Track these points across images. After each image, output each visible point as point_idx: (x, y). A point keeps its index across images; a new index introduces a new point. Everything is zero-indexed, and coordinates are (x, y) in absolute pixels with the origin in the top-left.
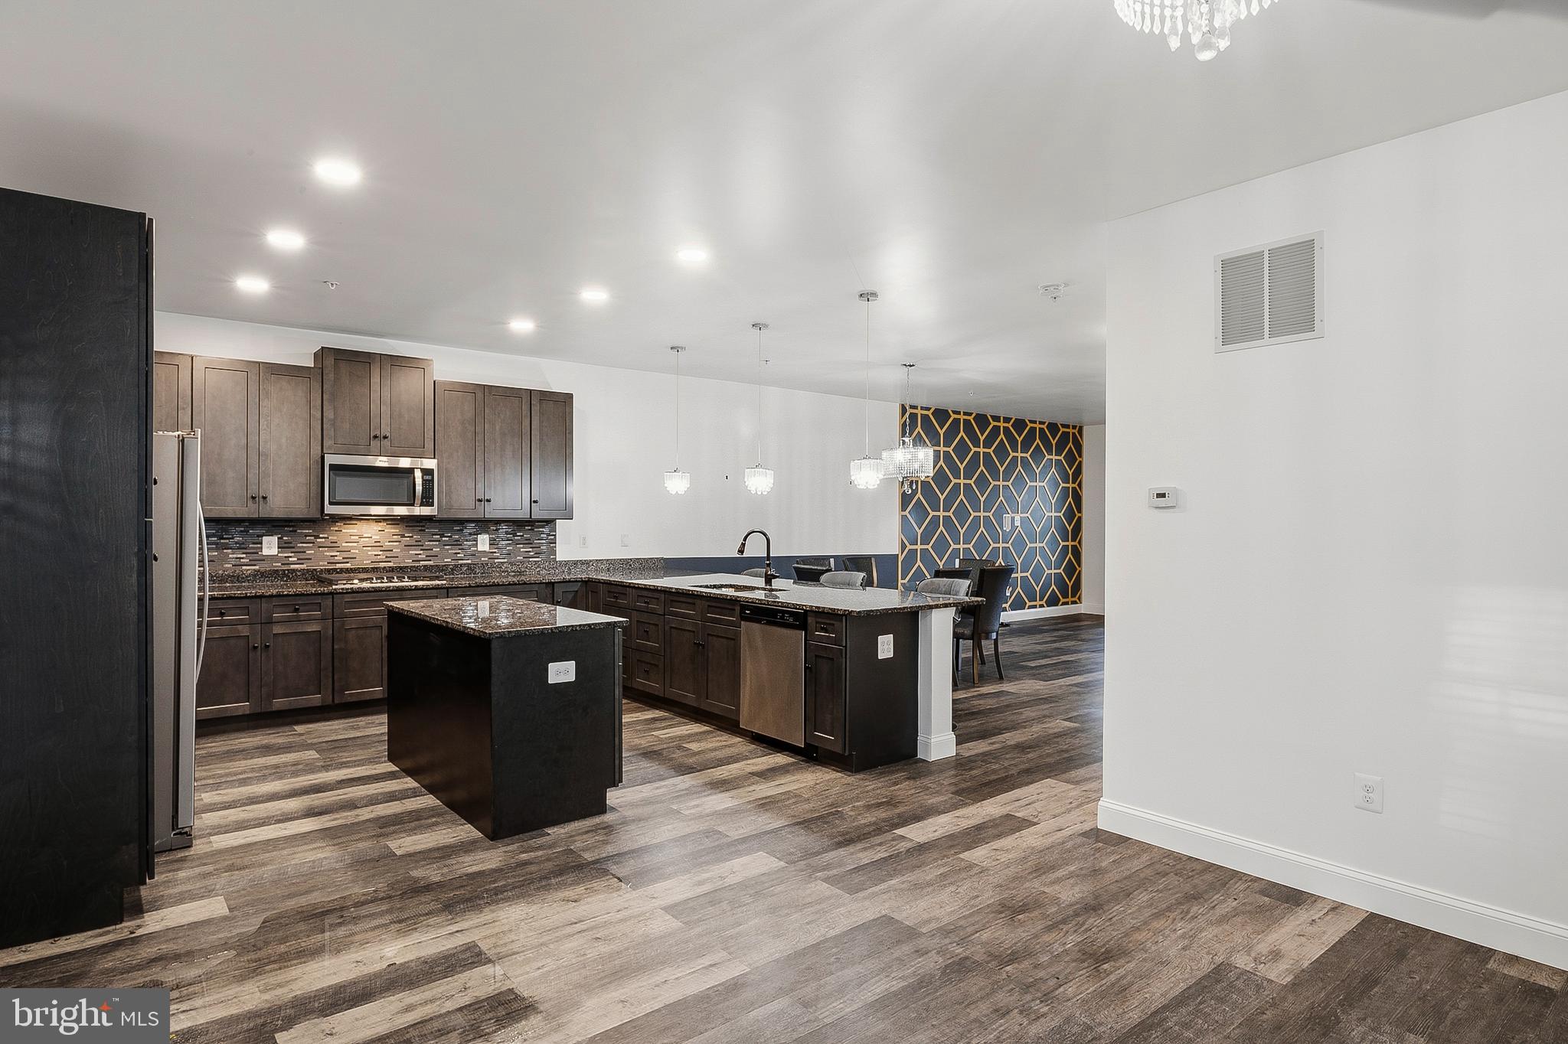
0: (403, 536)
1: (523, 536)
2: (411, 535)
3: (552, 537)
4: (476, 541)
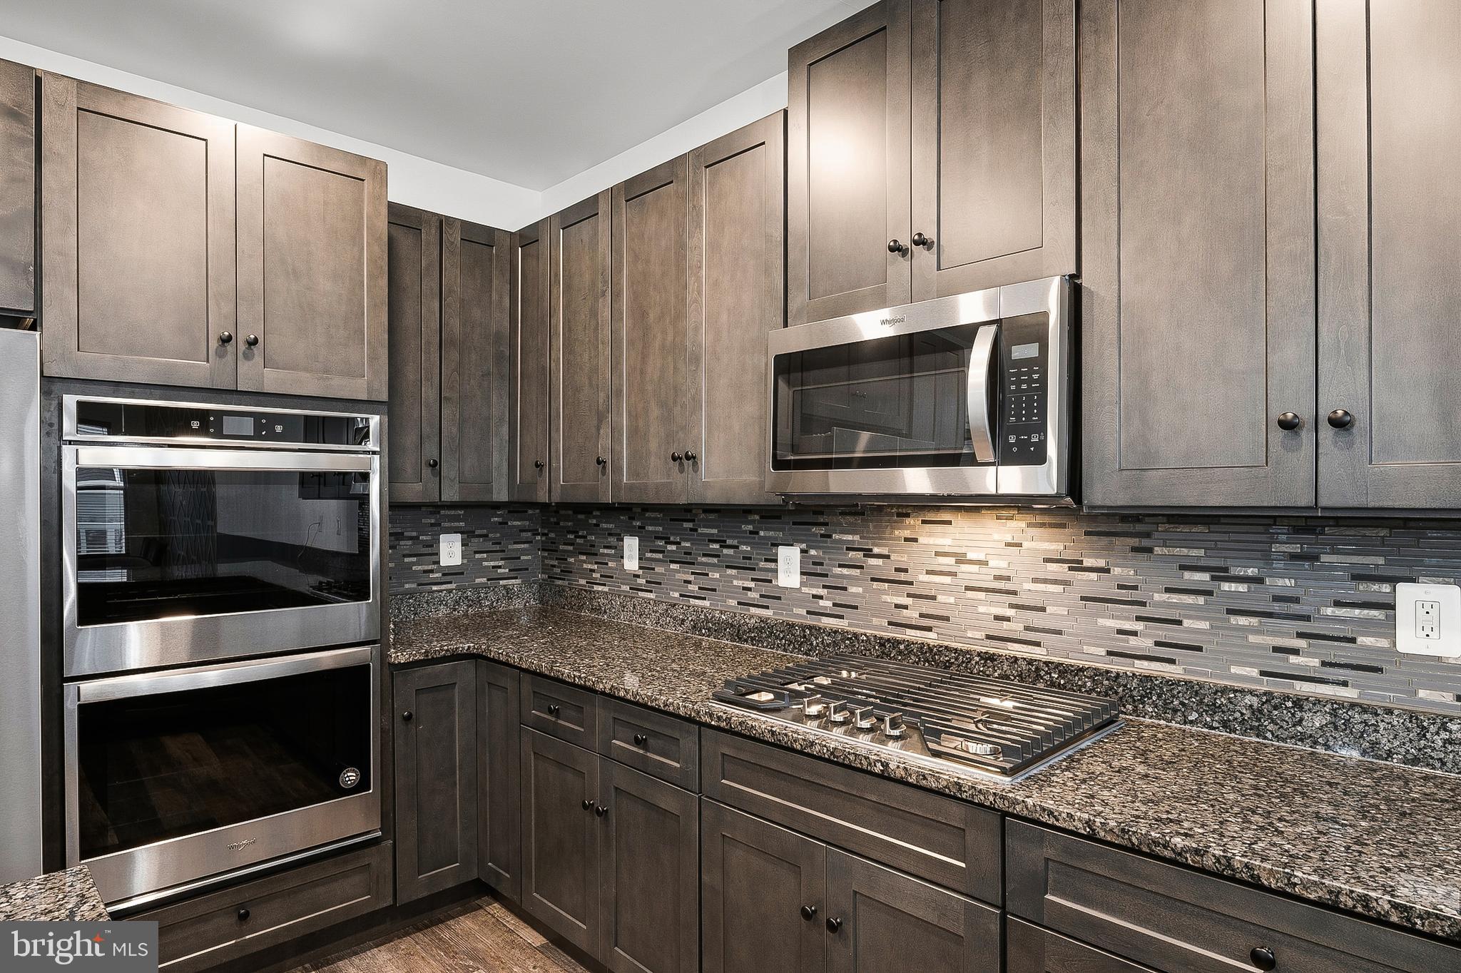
0: (1077, 566)
2: (1101, 563)
4: (1391, 607)
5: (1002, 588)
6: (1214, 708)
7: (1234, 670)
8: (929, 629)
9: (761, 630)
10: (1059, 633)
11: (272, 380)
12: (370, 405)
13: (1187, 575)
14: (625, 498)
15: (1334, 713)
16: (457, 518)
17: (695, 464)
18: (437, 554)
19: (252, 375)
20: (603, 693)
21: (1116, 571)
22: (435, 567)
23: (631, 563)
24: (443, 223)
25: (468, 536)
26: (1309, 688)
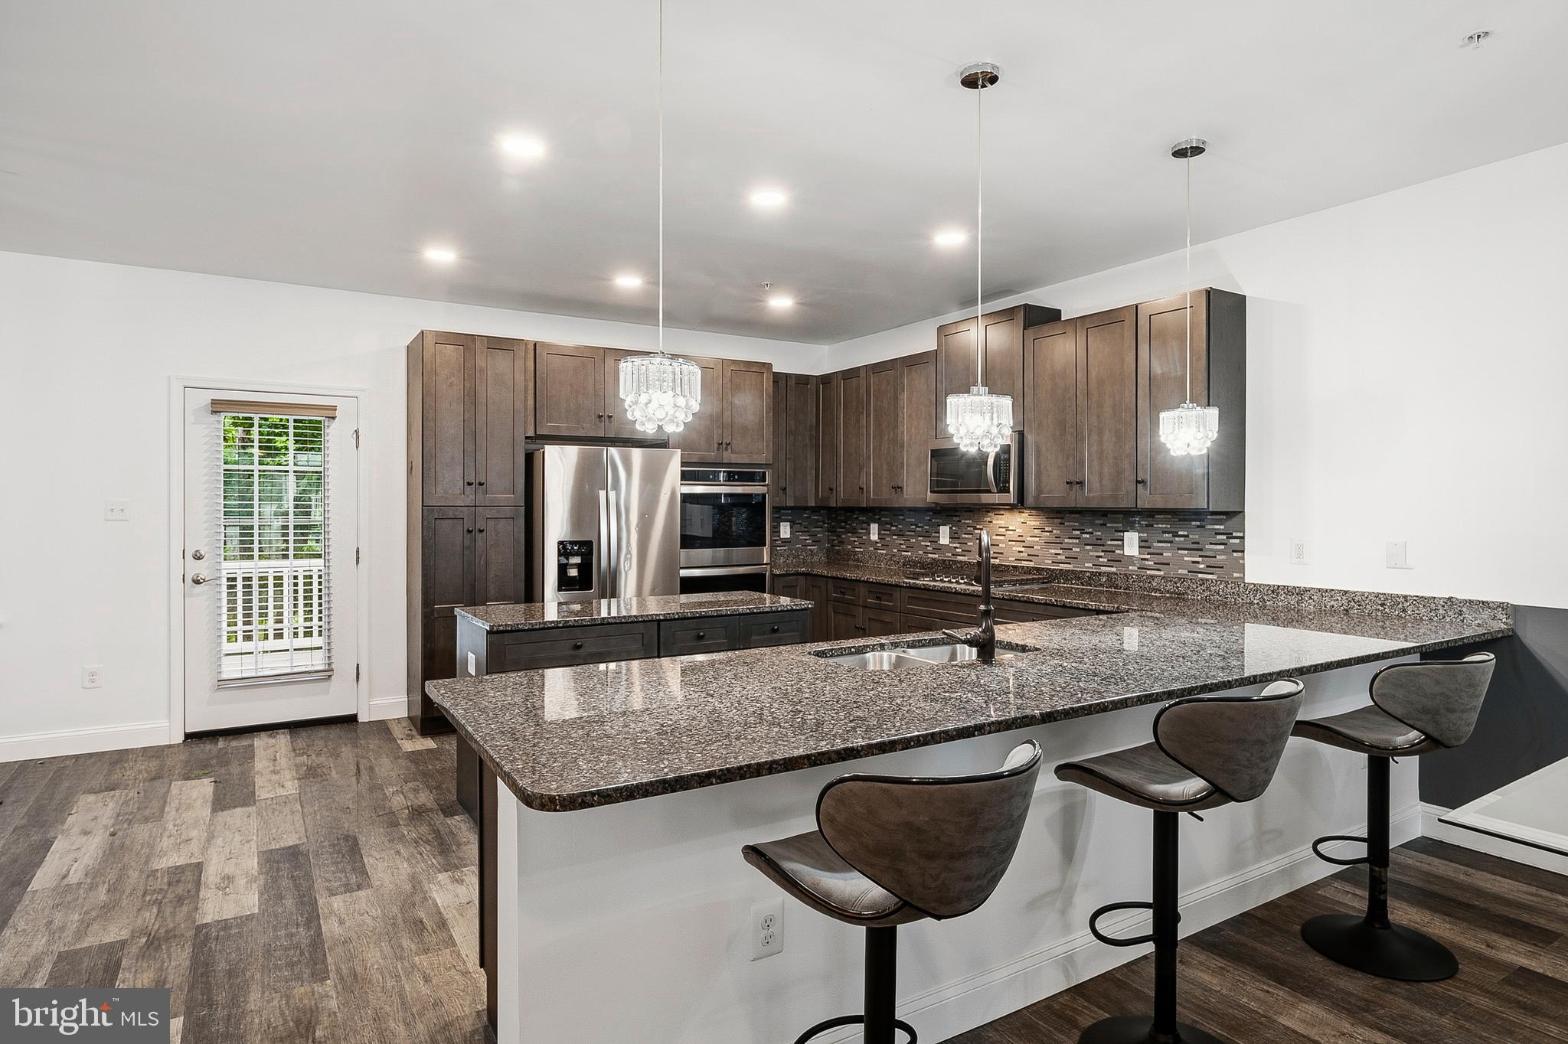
0: (1043, 530)
1: (1187, 536)
2: (1050, 529)
3: (1237, 541)
4: (1123, 540)
5: (1020, 541)
6: (1079, 578)
7: (1086, 565)
8: (997, 558)
9: (932, 563)
10: (1038, 556)
11: (735, 458)
12: (767, 465)
13: (1074, 532)
14: (871, 505)
15: (1108, 576)
16: (787, 515)
17: (902, 491)
18: (779, 532)
19: (728, 456)
20: (863, 581)
21: (1055, 531)
22: (778, 538)
23: (874, 537)
25: (793, 523)
26: (1104, 569)
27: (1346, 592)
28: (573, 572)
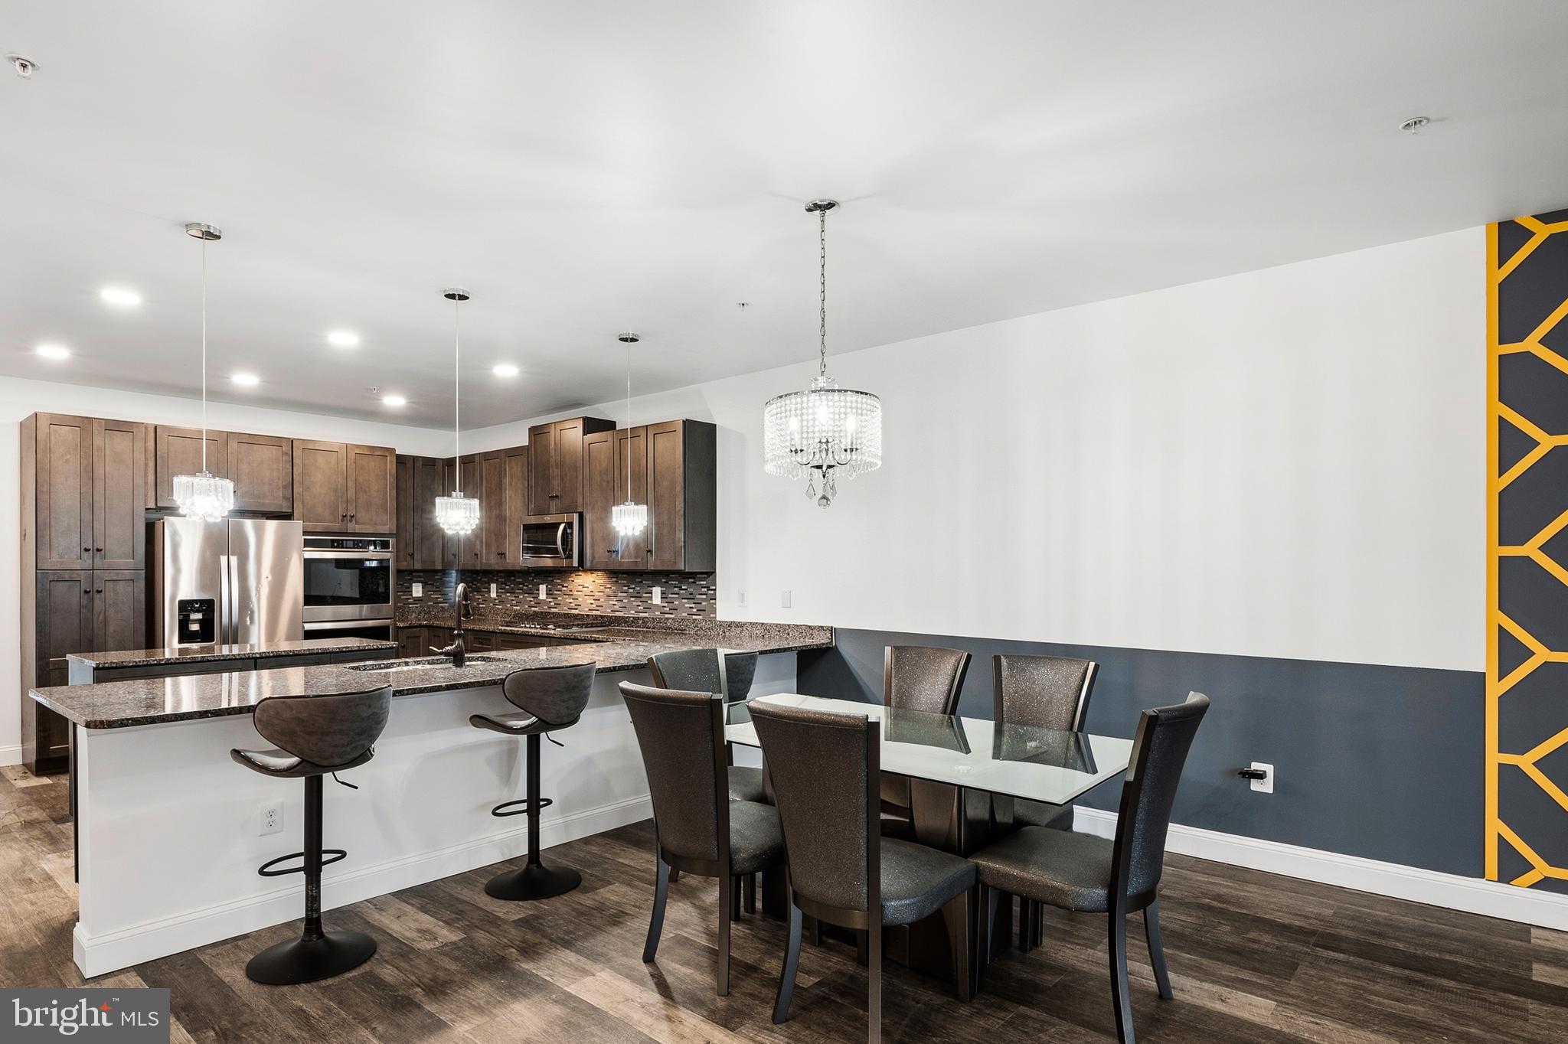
0: (606, 586)
1: (687, 589)
3: (712, 592)
4: (651, 593)
5: (592, 594)
7: (631, 612)
8: (576, 609)
9: (531, 615)
10: (602, 606)
11: (358, 529)
12: (390, 535)
13: (624, 588)
14: (484, 568)
15: (643, 618)
16: (420, 577)
17: (505, 557)
18: (411, 591)
19: (352, 527)
20: (470, 630)
21: (612, 588)
22: (410, 597)
23: (493, 595)
24: (415, 459)
25: (425, 584)
26: (642, 615)
27: (763, 624)
28: (195, 627)
